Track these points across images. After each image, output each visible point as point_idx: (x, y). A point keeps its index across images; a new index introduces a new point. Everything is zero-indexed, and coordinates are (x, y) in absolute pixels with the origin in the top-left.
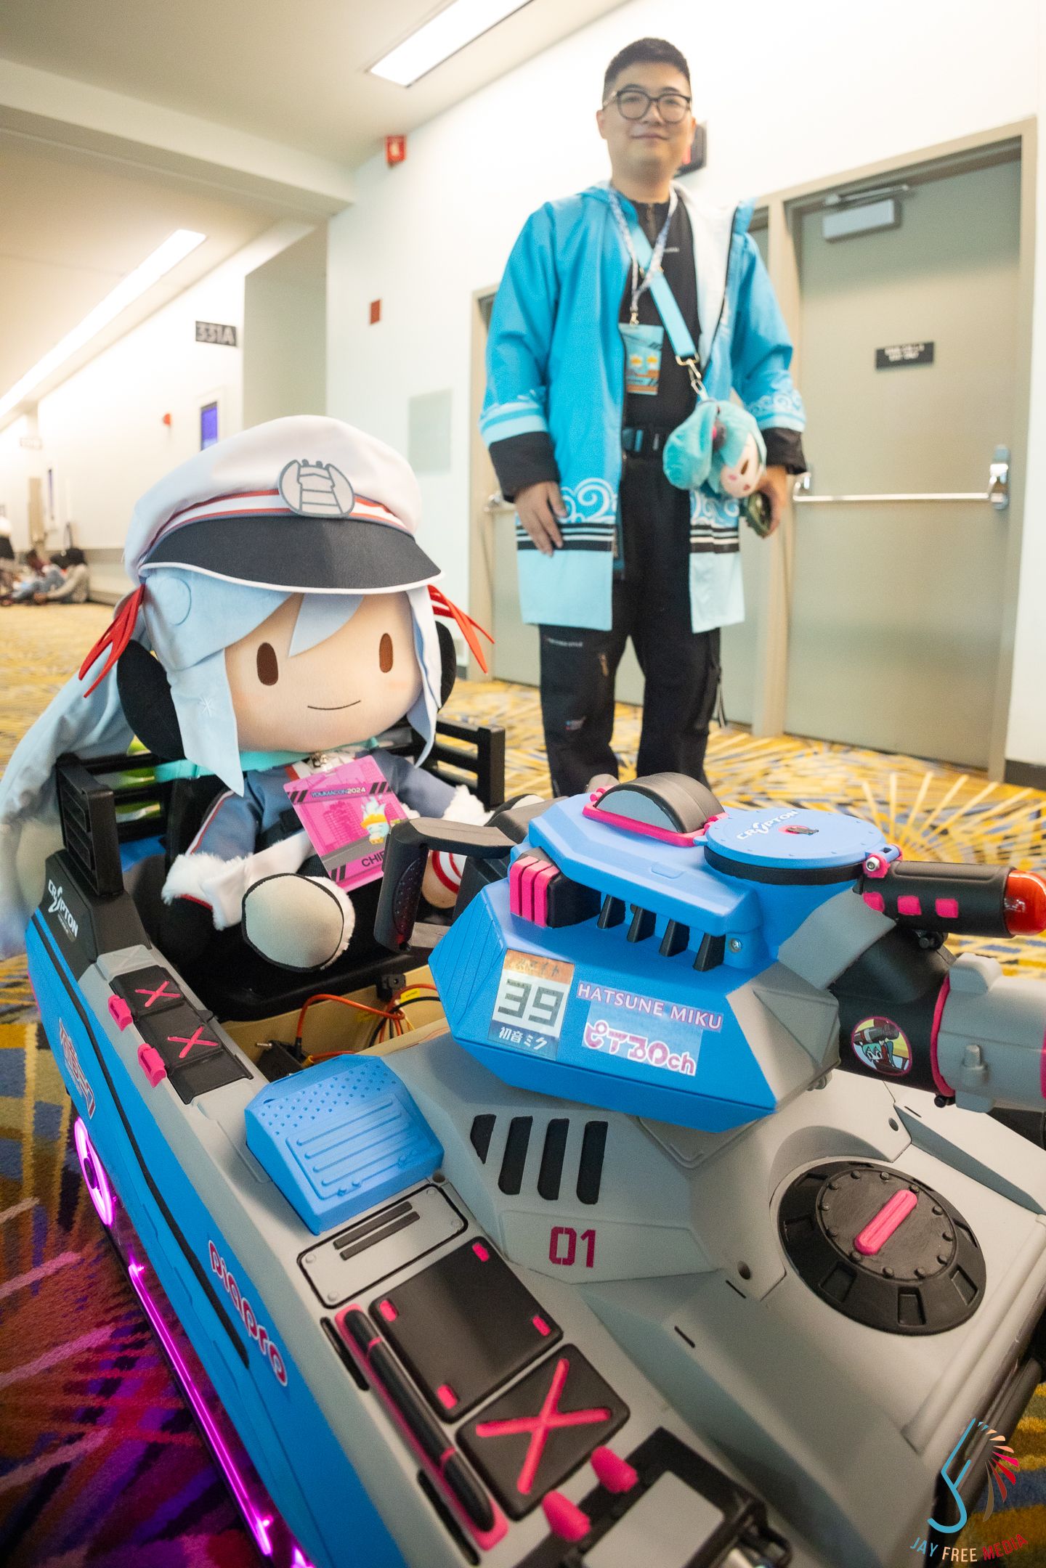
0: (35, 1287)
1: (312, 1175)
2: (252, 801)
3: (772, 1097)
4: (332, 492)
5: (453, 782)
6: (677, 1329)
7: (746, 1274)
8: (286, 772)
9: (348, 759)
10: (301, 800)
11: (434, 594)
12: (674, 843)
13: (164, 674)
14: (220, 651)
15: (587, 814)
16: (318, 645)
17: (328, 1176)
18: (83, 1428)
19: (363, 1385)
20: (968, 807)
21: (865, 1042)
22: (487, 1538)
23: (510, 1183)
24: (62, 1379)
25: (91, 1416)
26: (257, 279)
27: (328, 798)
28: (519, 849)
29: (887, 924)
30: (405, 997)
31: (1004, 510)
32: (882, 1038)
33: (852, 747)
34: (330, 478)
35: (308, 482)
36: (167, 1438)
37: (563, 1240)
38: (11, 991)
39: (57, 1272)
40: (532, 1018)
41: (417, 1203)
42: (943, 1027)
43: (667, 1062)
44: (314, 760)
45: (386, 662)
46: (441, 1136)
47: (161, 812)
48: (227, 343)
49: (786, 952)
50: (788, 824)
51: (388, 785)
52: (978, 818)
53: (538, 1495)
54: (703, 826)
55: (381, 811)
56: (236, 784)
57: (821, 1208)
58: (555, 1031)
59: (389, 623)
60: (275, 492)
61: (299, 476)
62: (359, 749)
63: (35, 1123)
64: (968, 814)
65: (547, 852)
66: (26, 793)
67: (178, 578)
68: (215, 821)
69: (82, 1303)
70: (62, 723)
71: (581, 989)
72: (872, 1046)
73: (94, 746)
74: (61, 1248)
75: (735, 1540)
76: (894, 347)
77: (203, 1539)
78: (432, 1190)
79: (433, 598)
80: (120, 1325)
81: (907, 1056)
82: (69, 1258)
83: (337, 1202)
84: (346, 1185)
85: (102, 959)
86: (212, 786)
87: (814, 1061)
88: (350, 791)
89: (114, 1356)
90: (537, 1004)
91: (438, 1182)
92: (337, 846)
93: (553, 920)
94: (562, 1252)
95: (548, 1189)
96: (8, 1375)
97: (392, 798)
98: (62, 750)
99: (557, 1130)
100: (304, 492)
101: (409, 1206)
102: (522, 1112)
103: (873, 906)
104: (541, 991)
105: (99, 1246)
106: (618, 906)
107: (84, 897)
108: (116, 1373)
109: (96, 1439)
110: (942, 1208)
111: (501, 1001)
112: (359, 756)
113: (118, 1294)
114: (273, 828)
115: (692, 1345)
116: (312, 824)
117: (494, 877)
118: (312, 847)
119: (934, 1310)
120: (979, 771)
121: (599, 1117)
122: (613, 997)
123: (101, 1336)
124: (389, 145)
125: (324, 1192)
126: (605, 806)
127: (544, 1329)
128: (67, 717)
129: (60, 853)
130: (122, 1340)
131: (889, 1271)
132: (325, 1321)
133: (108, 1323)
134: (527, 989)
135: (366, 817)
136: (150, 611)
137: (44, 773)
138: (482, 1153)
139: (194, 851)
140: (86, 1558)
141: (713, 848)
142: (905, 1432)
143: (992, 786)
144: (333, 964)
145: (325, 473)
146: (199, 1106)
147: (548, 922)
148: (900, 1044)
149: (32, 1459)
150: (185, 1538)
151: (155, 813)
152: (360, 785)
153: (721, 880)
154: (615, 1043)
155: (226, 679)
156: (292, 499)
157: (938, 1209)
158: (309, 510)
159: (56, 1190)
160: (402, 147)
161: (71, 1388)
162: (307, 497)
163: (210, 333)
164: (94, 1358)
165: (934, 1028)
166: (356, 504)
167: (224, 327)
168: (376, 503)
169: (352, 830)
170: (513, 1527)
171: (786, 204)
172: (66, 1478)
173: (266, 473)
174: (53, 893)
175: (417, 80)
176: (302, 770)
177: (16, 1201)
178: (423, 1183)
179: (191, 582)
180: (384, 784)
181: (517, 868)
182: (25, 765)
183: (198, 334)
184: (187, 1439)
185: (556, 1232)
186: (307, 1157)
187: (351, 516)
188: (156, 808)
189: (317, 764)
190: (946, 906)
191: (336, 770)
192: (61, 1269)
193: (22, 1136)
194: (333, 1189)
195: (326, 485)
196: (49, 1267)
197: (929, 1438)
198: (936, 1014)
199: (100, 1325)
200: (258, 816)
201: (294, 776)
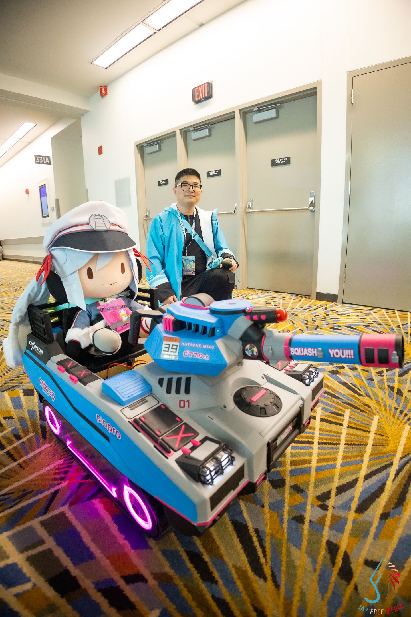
0: (40, 453)
1: (121, 394)
2: (88, 313)
3: (226, 362)
4: (104, 223)
5: (144, 305)
6: (209, 417)
7: (225, 407)
8: (97, 304)
9: (114, 299)
10: (102, 311)
11: (135, 250)
12: (203, 309)
13: (60, 278)
14: (76, 271)
15: (182, 305)
16: (104, 267)
17: (125, 393)
18: (61, 482)
19: (139, 432)
20: (304, 308)
21: (248, 350)
22: (170, 455)
23: (169, 391)
24: (53, 472)
25: (62, 479)
26: (55, 139)
27: (110, 310)
28: (165, 314)
29: (252, 323)
30: (135, 364)
31: (313, 212)
32: (251, 349)
33: (269, 291)
34: (103, 219)
35: (97, 221)
36: (83, 481)
37: (182, 403)
38: (12, 382)
39: (45, 449)
40: (171, 352)
41: (147, 399)
42: (264, 344)
43: (203, 357)
44: (105, 300)
45: (123, 270)
46: (151, 384)
47: (59, 319)
48: (47, 163)
49: (230, 332)
50: (229, 303)
51: (126, 305)
52: (307, 310)
53: (180, 447)
54: (209, 305)
55: (125, 313)
56: (84, 308)
57: (243, 394)
58: (177, 354)
59: (123, 259)
60: (88, 224)
61: (94, 219)
62: (117, 296)
63: (28, 415)
64: (304, 310)
65: (172, 314)
66: (20, 316)
67: (62, 251)
68: (78, 318)
69: (54, 455)
70: (29, 295)
71: (182, 343)
72: (250, 351)
73: (38, 301)
74: (44, 443)
75: (222, 450)
76: (277, 159)
77: (98, 500)
78: (150, 396)
79: (134, 251)
80: (66, 459)
81: (257, 352)
82: (47, 446)
83: (128, 398)
84: (130, 395)
85: (52, 358)
86: (77, 309)
87: (236, 355)
88: (116, 308)
89: (66, 466)
90: (172, 348)
91: (151, 394)
92: (114, 323)
93: (174, 330)
94: (182, 405)
95: (178, 392)
96: (37, 473)
97: (128, 309)
98: (29, 303)
99: (179, 380)
100: (96, 224)
101: (145, 400)
102: (170, 376)
103: (248, 318)
104: (173, 345)
105: (55, 442)
106: (190, 324)
107: (43, 343)
108: (67, 469)
109: (65, 483)
110: (272, 393)
111: (163, 349)
112: (117, 298)
113: (63, 452)
114: (95, 320)
115: (212, 419)
116: (106, 317)
117: (158, 323)
118: (107, 324)
119: (269, 411)
120: (309, 296)
121: (188, 376)
122: (190, 344)
123: (62, 461)
124: (101, 89)
125: (125, 397)
126: (185, 302)
127: (179, 420)
128: (31, 293)
129: (31, 333)
130: (67, 462)
131: (258, 404)
132: (129, 422)
133: (62, 459)
134: (169, 345)
135: (121, 314)
136: (53, 261)
137: (25, 310)
138: (161, 386)
139: (73, 328)
140: (69, 507)
141: (212, 309)
142: (260, 433)
143: (313, 301)
144: (117, 353)
145: (101, 217)
146: (89, 386)
147: (173, 330)
148: (255, 349)
149: (49, 489)
150: (93, 500)
151: (57, 320)
152: (118, 306)
153: (213, 315)
154: (191, 355)
155: (79, 278)
156: (92, 226)
157: (271, 393)
158: (98, 229)
159: (39, 430)
160: (106, 90)
161: (55, 474)
162: (97, 225)
163: (41, 160)
164: (60, 467)
165: (262, 344)
166: (111, 226)
167: (45, 157)
168: (117, 225)
169: (118, 318)
170: (175, 453)
171: (240, 110)
172: (59, 492)
173: (84, 219)
174: (31, 344)
175: (109, 66)
176: (102, 303)
177: (28, 434)
178: (148, 395)
179: (66, 252)
180: (125, 305)
181: (165, 318)
182: (19, 308)
183: (36, 160)
184: (90, 481)
185: (180, 401)
186: (120, 390)
187: (110, 230)
188: (57, 318)
189: (105, 301)
190: (263, 317)
191: (111, 302)
192: (46, 448)
193: (26, 419)
194: (127, 396)
195: (102, 221)
196: (42, 448)
197: (266, 434)
198: (262, 342)
199: (60, 459)
200: (90, 317)
201: (99, 305)
